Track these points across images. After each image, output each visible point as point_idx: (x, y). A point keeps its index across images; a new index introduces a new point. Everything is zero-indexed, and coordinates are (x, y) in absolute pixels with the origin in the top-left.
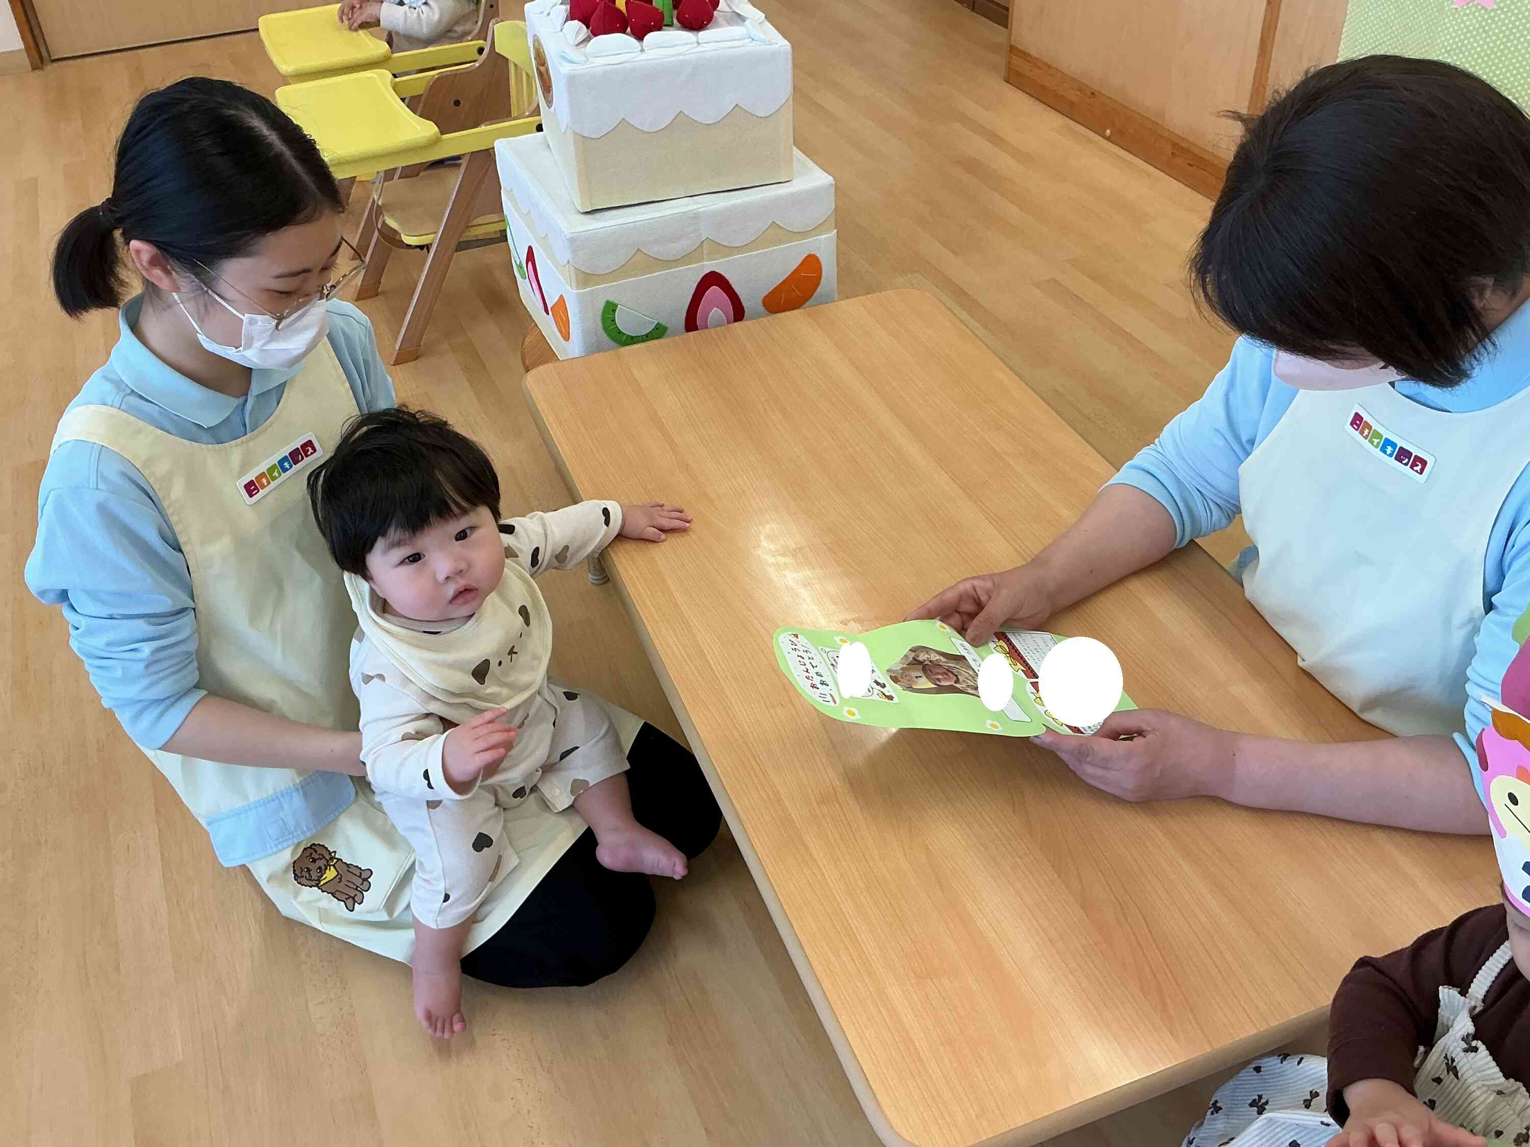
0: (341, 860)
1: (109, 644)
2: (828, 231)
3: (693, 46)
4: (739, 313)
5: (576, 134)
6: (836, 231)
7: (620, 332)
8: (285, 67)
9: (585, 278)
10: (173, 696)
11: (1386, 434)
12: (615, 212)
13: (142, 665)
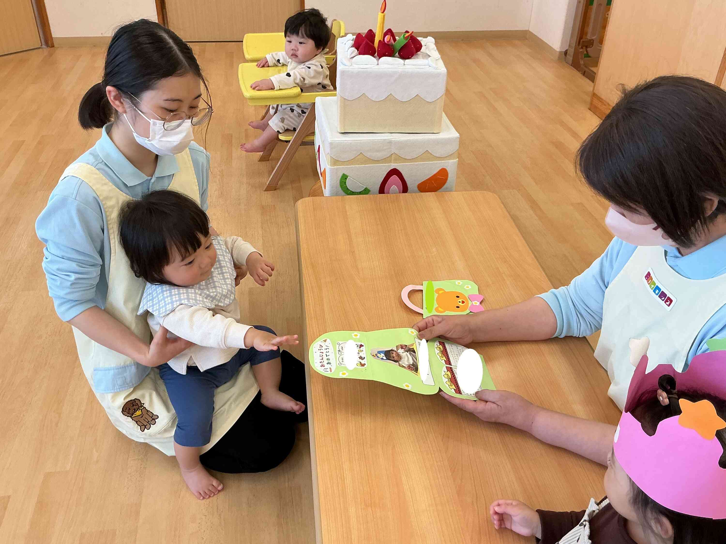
0: (145, 408)
1: (58, 269)
2: (454, 159)
3: (402, 65)
4: (405, 189)
5: (341, 97)
6: (458, 159)
7: (348, 189)
8: (247, 56)
9: (335, 162)
10: (81, 300)
11: (658, 284)
12: (355, 134)
13: (70, 283)
